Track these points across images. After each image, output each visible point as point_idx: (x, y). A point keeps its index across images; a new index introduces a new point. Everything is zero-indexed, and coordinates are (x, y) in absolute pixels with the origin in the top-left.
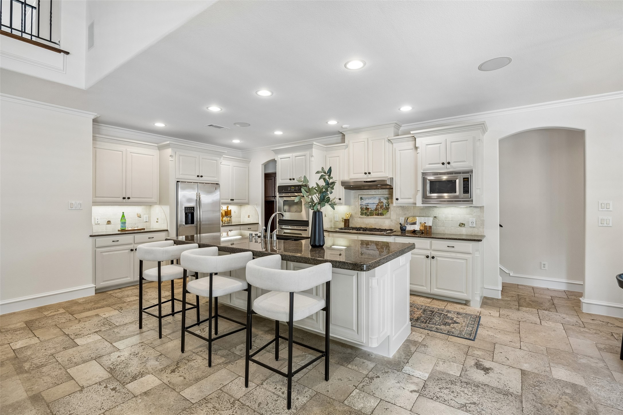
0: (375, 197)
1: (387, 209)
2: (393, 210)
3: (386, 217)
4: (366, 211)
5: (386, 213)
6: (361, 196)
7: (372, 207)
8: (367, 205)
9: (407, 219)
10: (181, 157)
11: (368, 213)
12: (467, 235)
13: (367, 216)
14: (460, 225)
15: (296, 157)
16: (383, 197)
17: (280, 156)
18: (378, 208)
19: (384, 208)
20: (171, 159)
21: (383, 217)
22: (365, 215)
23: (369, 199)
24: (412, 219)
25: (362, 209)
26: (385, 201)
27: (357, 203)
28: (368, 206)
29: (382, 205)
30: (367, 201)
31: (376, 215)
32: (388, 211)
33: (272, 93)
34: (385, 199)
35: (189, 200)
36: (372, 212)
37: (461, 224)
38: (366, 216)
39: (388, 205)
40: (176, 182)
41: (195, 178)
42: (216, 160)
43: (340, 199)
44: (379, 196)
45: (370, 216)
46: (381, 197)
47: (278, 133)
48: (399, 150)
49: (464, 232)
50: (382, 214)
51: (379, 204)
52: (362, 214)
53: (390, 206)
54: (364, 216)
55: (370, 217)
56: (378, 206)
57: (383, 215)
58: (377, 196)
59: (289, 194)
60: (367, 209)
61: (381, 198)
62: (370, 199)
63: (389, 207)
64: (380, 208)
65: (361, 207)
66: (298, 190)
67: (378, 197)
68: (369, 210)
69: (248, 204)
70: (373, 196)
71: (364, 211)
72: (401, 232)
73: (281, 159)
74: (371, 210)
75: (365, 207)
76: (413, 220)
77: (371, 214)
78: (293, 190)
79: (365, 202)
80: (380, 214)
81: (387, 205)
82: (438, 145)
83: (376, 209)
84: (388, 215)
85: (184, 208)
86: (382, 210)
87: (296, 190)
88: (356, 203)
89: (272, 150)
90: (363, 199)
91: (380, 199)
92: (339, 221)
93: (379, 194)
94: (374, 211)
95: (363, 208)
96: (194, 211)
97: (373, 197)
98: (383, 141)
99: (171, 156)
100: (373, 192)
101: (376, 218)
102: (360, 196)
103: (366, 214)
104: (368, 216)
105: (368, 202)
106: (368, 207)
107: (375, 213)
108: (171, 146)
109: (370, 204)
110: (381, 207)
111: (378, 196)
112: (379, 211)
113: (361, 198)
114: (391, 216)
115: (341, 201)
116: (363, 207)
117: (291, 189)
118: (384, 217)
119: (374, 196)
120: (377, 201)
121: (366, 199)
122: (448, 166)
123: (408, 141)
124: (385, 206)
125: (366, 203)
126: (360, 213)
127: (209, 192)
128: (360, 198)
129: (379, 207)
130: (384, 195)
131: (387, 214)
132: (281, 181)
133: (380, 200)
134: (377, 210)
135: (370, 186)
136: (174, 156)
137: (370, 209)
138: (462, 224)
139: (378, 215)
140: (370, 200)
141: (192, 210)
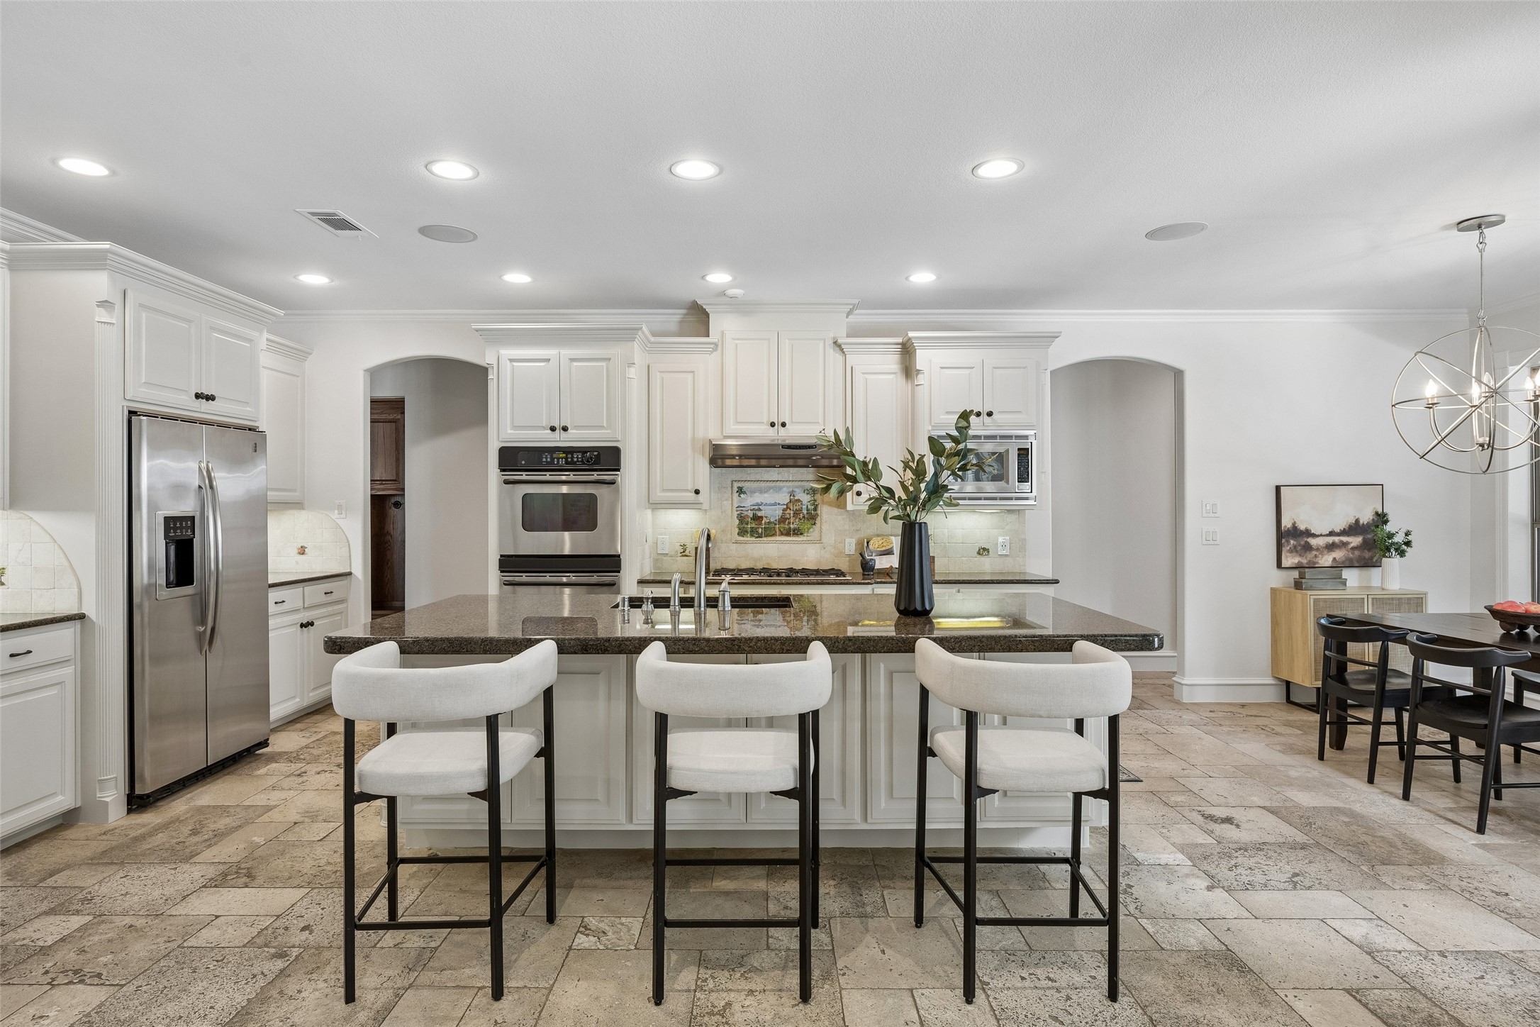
0: (780, 488)
1: (812, 517)
2: (826, 522)
3: (809, 538)
4: (752, 525)
5: (809, 529)
6: (740, 485)
7: (772, 514)
8: (756, 507)
9: (868, 543)
10: (144, 315)
11: (760, 530)
12: (993, 573)
13: (757, 538)
14: (979, 553)
15: (572, 360)
16: (801, 486)
17: (507, 352)
18: (788, 516)
19: (804, 517)
20: (102, 315)
21: (800, 539)
22: (752, 536)
23: (761, 491)
24: (880, 542)
25: (742, 518)
26: (805, 498)
27: (727, 504)
28: (760, 510)
29: (800, 507)
30: (758, 498)
31: (782, 534)
32: (815, 524)
33: (721, 170)
34: (807, 494)
35: (178, 489)
36: (772, 526)
37: (982, 550)
38: (753, 539)
39: (815, 509)
40: (126, 413)
41: (186, 404)
42: (250, 341)
43: (697, 492)
44: (790, 484)
45: (766, 536)
46: (797, 487)
47: (517, 278)
48: (863, 373)
49: (987, 566)
50: (797, 532)
51: (789, 505)
52: (742, 532)
53: (819, 512)
54: (749, 539)
55: (765, 539)
56: (788, 511)
57: (801, 534)
58: (785, 484)
59: (548, 473)
60: (757, 518)
61: (795, 490)
62: (765, 492)
63: (817, 514)
64: (792, 515)
65: (739, 512)
66: (582, 461)
67: (788, 487)
68: (763, 522)
69: (298, 505)
70: (774, 484)
71: (747, 524)
72: (863, 575)
73: (511, 360)
74: (769, 523)
75: (750, 514)
76: (885, 544)
77: (769, 532)
78: (562, 462)
79: (749, 501)
80: (794, 531)
81: (813, 507)
82: (967, 371)
83: (783, 520)
84: (814, 533)
85: (162, 521)
86: (797, 520)
87: (573, 463)
88: (725, 503)
89: (477, 330)
90: (745, 493)
91: (792, 494)
92: (673, 553)
93: (791, 479)
94: (776, 524)
95: (744, 518)
96: (194, 534)
97: (775, 487)
98: (821, 345)
99: (104, 304)
100: (774, 474)
101: (783, 542)
102: (736, 485)
103: (753, 532)
104: (760, 537)
105: (759, 501)
106: (759, 514)
107: (780, 530)
108: (108, 262)
109: (766, 505)
110: (796, 513)
111: (787, 484)
112: (789, 523)
113: (741, 491)
114: (823, 537)
115: (701, 497)
116: (746, 513)
117: (552, 459)
118: (805, 538)
119: (778, 484)
120: (784, 498)
121: (753, 492)
122: (987, 419)
123: (885, 353)
124: (805, 512)
125: (755, 502)
126: (737, 530)
127: (237, 461)
128: (735, 489)
129: (790, 514)
130: (802, 484)
131: (811, 530)
132: (512, 432)
133: (794, 496)
134: (784, 522)
135: (795, 457)
136: (119, 307)
137: (764, 519)
138: (984, 549)
139: (788, 534)
140: (765, 495)
141: (187, 528)
